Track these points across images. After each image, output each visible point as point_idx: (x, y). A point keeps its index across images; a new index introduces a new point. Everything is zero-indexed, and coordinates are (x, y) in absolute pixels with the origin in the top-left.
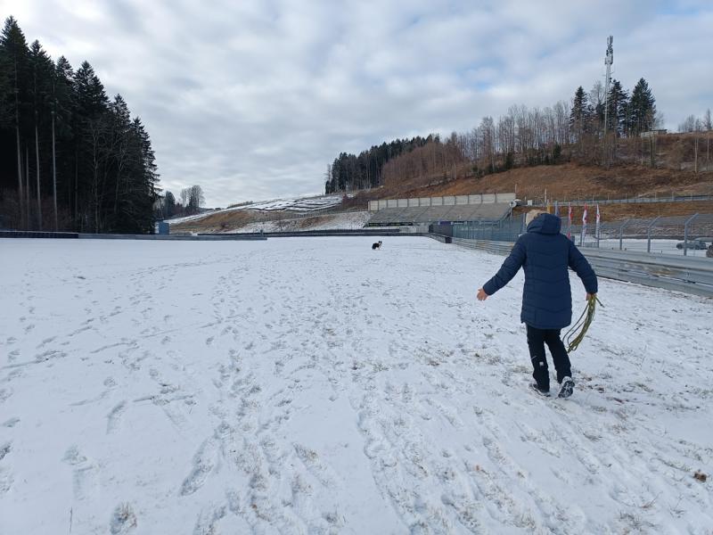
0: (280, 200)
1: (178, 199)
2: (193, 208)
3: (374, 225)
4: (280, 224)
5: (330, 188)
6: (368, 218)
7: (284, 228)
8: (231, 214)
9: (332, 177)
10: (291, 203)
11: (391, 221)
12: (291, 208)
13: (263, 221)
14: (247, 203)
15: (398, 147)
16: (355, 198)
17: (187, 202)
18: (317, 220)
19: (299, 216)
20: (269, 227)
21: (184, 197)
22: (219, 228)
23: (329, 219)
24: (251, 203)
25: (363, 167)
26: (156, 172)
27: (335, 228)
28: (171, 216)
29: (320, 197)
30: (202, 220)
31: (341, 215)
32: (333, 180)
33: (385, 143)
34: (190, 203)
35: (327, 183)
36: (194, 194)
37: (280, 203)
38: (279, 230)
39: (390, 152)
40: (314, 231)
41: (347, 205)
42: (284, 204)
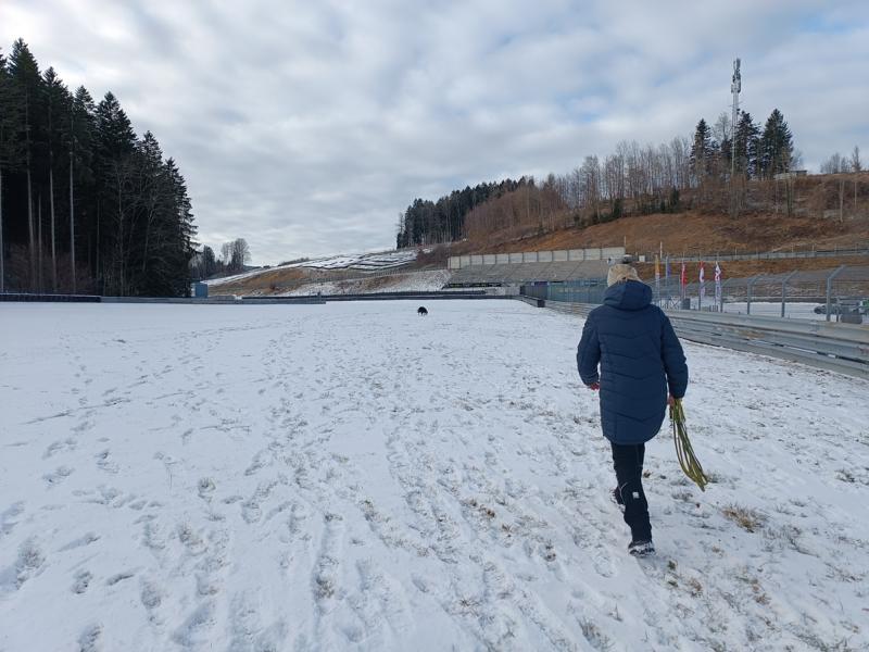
0: (342, 256)
1: (218, 255)
2: (236, 266)
3: (454, 286)
4: (341, 286)
5: (403, 242)
6: (447, 277)
7: (347, 291)
8: (282, 273)
9: (404, 228)
10: (355, 260)
11: (475, 281)
12: (356, 266)
13: (322, 281)
14: (303, 260)
15: (484, 192)
16: (433, 254)
17: (230, 259)
18: (387, 280)
19: (365, 276)
20: (328, 288)
21: (225, 253)
22: (268, 290)
23: (401, 279)
24: (307, 260)
25: (442, 217)
26: (192, 224)
27: (408, 289)
28: (209, 275)
29: (391, 252)
30: (248, 280)
31: (415, 273)
32: (406, 232)
33: (468, 188)
34: (233, 260)
35: (399, 235)
36: (238, 249)
37: (343, 259)
38: (340, 293)
39: (474, 198)
40: (383, 294)
41: (423, 262)
42: (347, 261)
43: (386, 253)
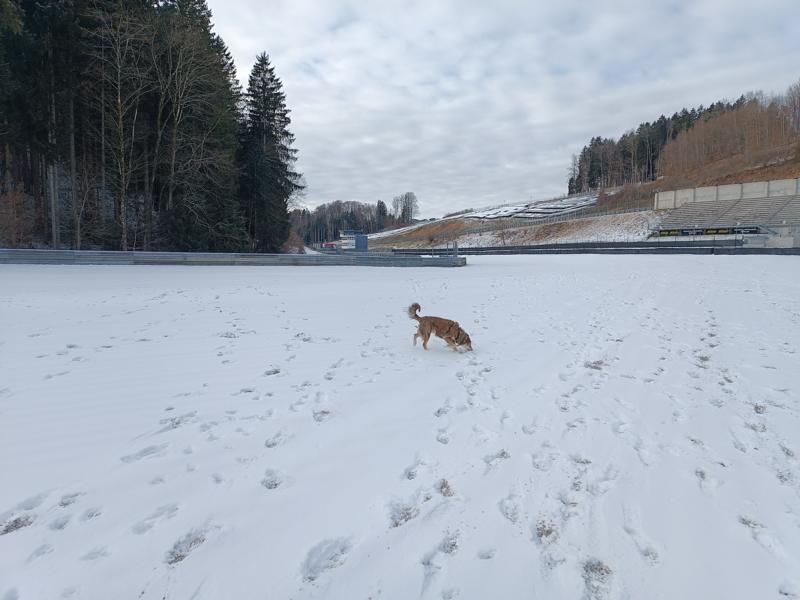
0: (507, 205)
3: (669, 233)
4: (502, 236)
5: (575, 187)
6: (655, 221)
7: (508, 242)
8: (444, 224)
9: (577, 172)
10: (521, 208)
12: (521, 215)
13: (481, 232)
14: (467, 211)
15: (685, 120)
16: (619, 196)
18: (560, 228)
19: (530, 224)
20: (487, 239)
21: (396, 207)
22: (425, 242)
23: (580, 225)
24: (471, 211)
25: (626, 154)
29: (561, 199)
30: (411, 233)
32: (579, 176)
33: (663, 117)
34: (403, 213)
35: (571, 180)
36: (408, 202)
37: (507, 208)
38: (500, 244)
39: (671, 129)
42: (511, 210)
43: (555, 200)
